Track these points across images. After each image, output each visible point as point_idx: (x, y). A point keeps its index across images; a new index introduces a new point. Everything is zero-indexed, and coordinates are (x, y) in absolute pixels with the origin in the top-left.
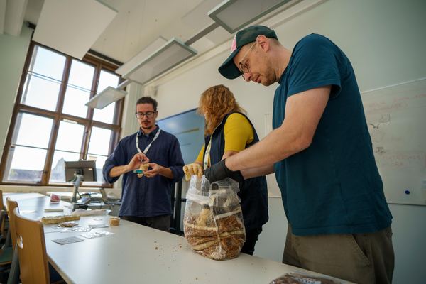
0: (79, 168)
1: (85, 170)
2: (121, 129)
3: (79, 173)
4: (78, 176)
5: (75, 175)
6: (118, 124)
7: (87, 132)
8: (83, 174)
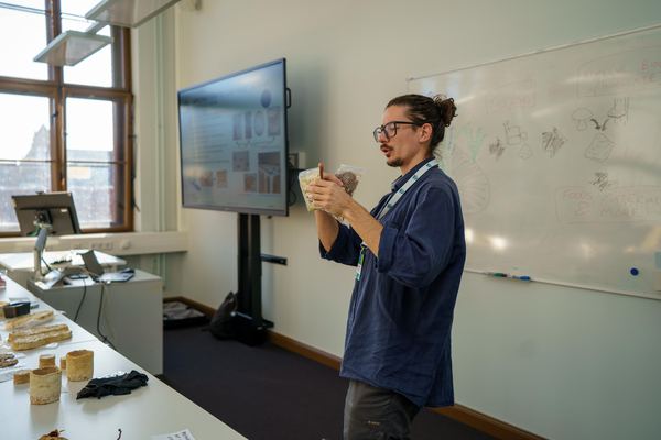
0: (42, 209)
1: (53, 211)
2: (132, 97)
3: (43, 220)
4: (40, 225)
5: (35, 223)
6: (124, 85)
7: (57, 114)
8: (51, 223)
